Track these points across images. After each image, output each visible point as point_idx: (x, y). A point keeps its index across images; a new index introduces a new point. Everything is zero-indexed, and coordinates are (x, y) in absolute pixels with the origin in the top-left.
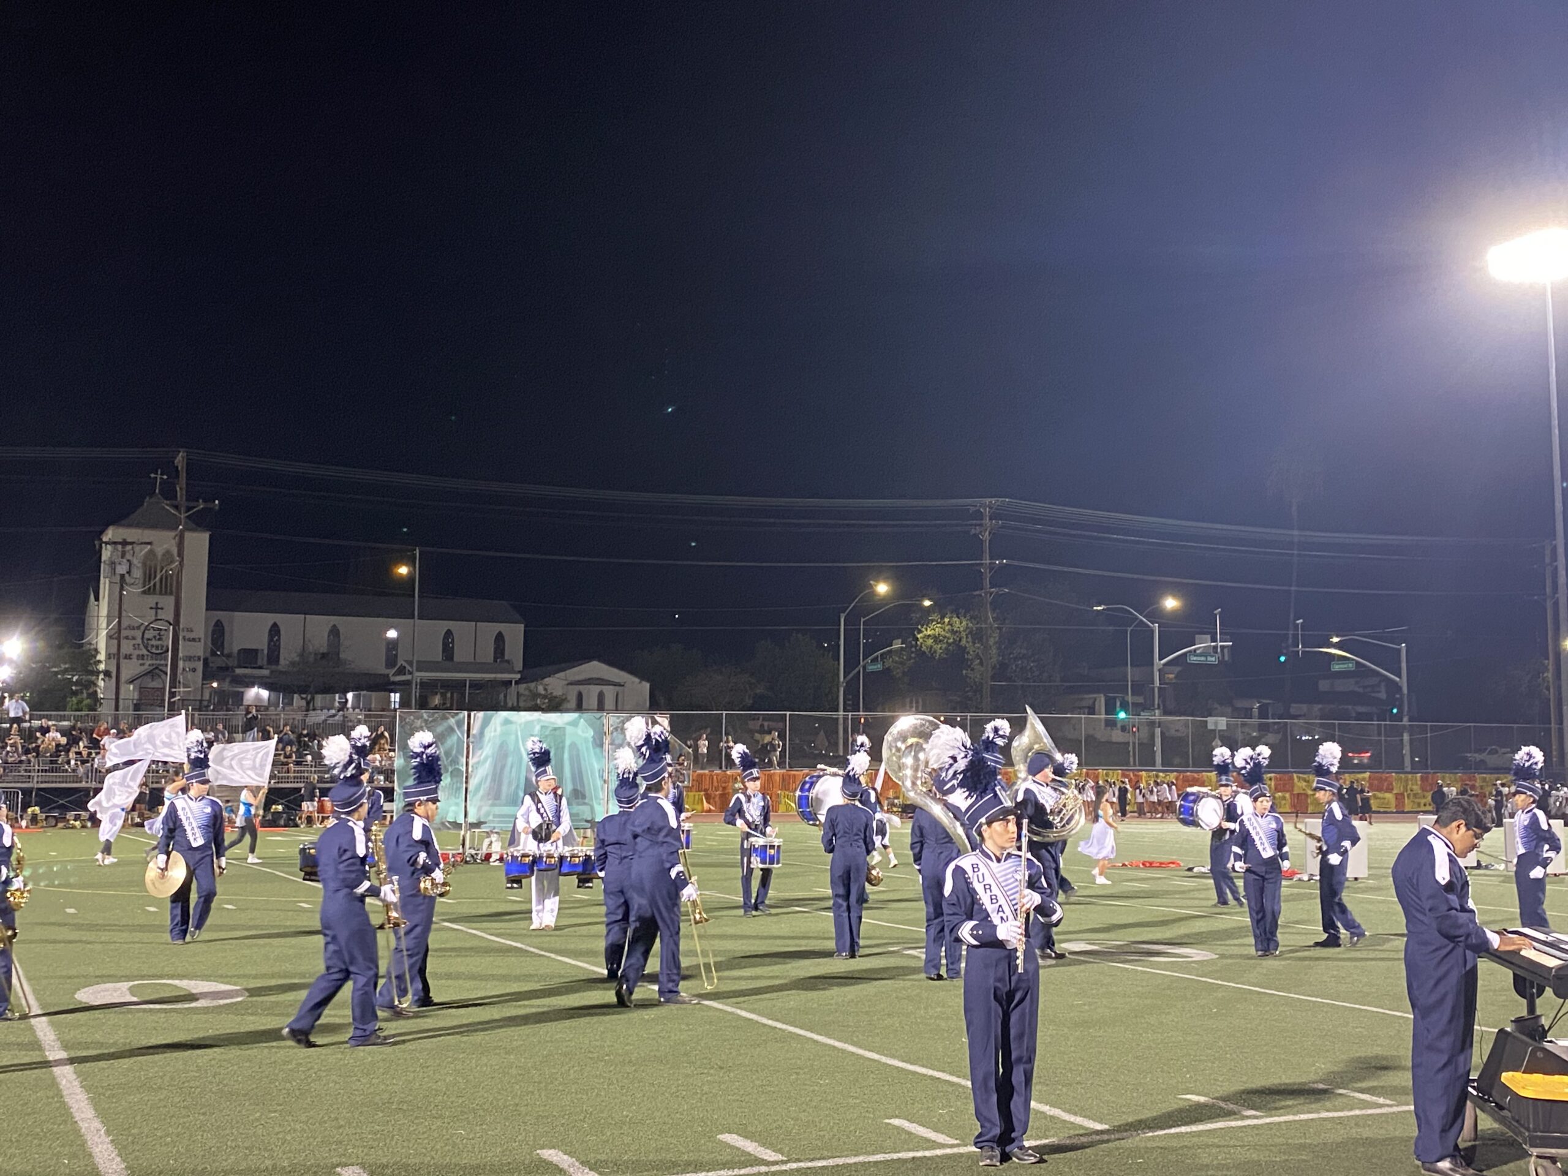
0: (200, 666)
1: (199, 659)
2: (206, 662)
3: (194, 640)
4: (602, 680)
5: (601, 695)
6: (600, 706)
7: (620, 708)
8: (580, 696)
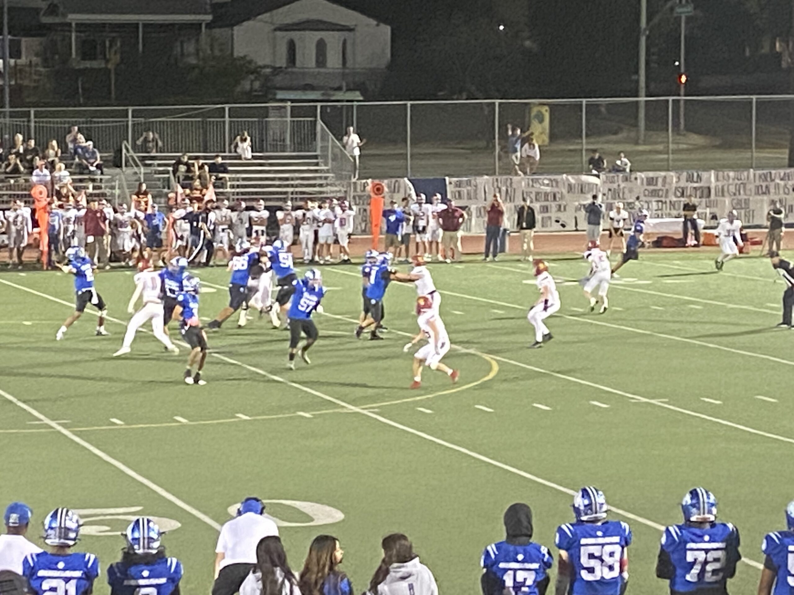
4: (323, 22)
5: (321, 46)
6: (321, 60)
7: (349, 64)
8: (292, 47)
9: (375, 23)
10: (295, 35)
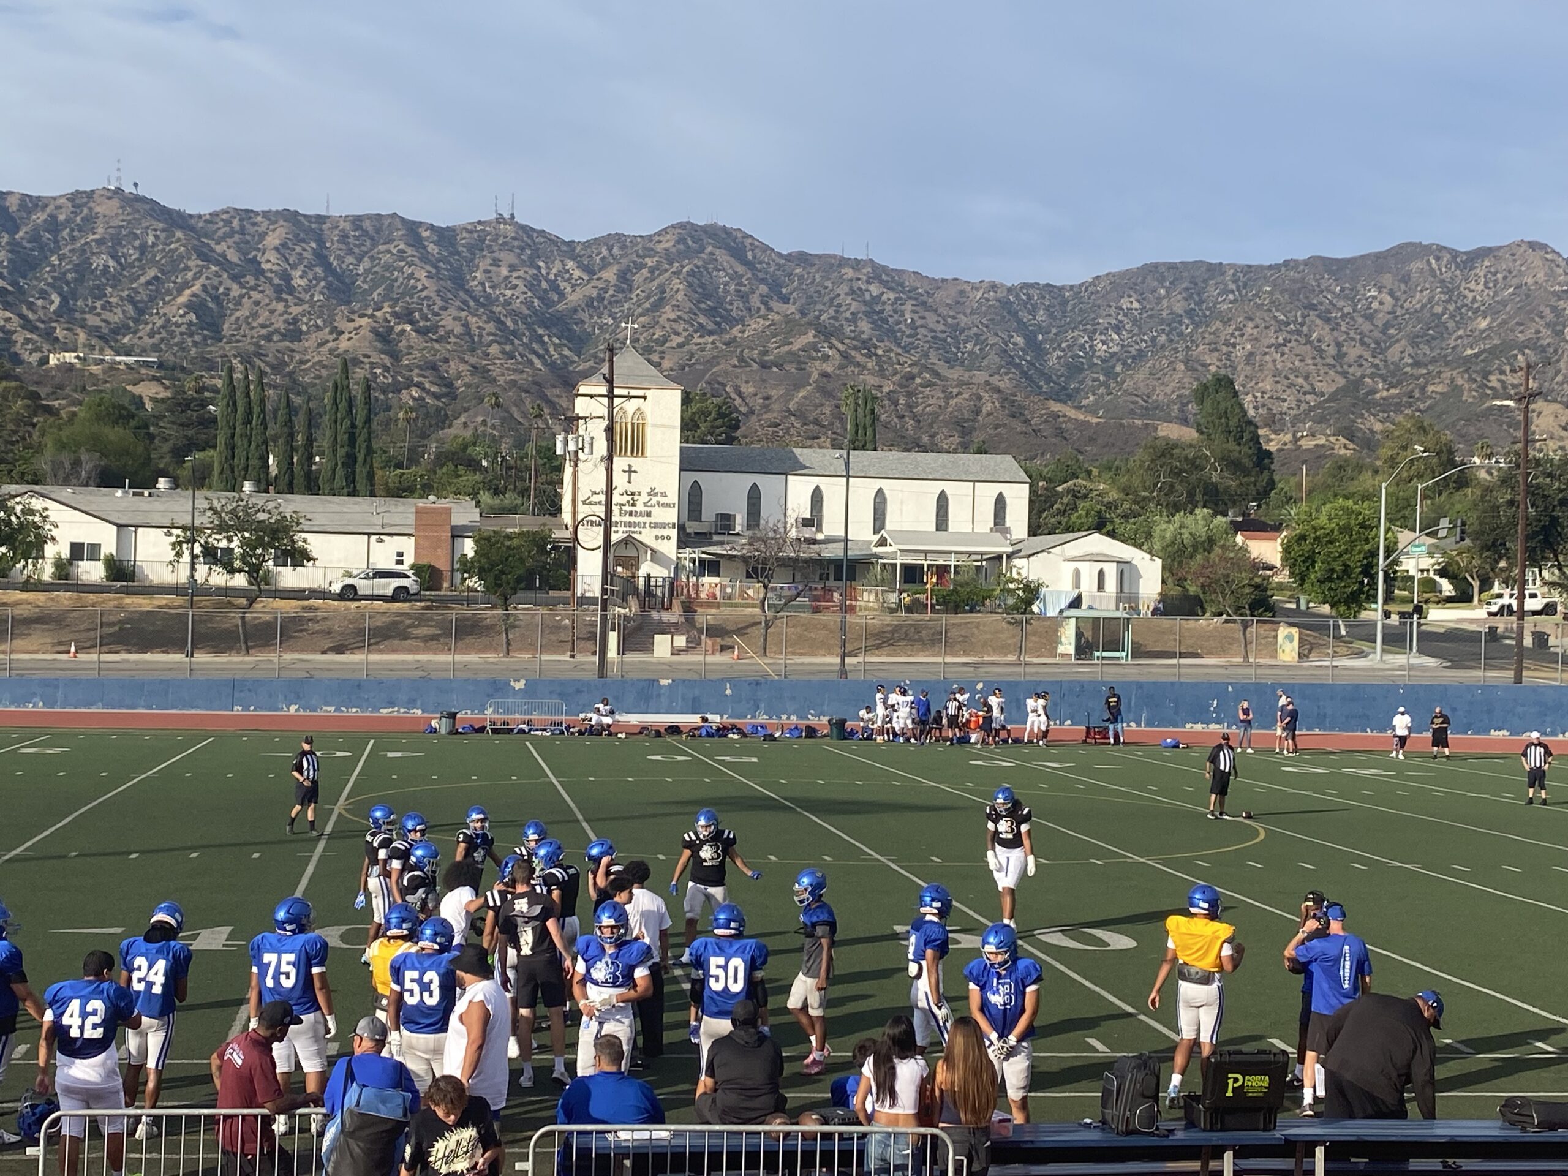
0: (674, 533)
1: (674, 527)
2: (681, 528)
3: (668, 505)
4: (1104, 555)
5: (1101, 574)
6: (1101, 586)
7: (1126, 590)
8: (1077, 574)
9: (1148, 556)
10: (1079, 565)
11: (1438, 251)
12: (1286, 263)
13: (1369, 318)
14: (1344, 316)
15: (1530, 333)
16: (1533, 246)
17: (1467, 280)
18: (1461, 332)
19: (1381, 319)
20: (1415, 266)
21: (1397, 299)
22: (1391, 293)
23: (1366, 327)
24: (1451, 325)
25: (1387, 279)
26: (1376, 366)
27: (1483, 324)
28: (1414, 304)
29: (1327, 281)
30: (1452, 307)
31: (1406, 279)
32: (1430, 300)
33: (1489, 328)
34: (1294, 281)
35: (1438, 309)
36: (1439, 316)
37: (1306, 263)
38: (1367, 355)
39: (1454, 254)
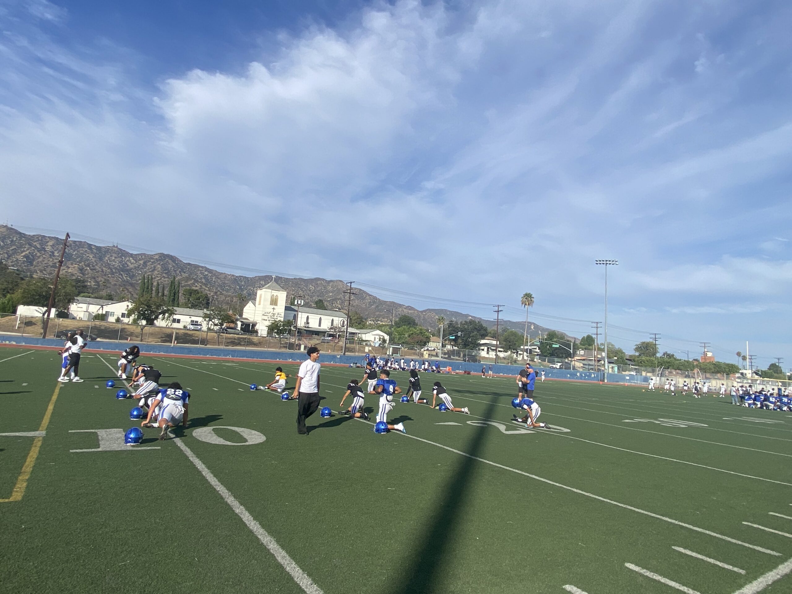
11: (323, 280)
12: (294, 278)
13: (310, 291)
14: (305, 290)
15: (339, 297)
16: (340, 281)
17: (328, 286)
18: (327, 295)
19: (312, 291)
20: (319, 282)
21: (315, 288)
22: (314, 287)
23: (309, 292)
24: (325, 294)
25: (314, 284)
26: (311, 300)
27: (331, 294)
28: (318, 289)
29: (302, 283)
30: (325, 290)
31: (317, 284)
32: (321, 289)
33: (332, 295)
34: (295, 282)
35: (323, 291)
36: (323, 292)
37: (298, 279)
38: (309, 298)
39: (326, 281)
